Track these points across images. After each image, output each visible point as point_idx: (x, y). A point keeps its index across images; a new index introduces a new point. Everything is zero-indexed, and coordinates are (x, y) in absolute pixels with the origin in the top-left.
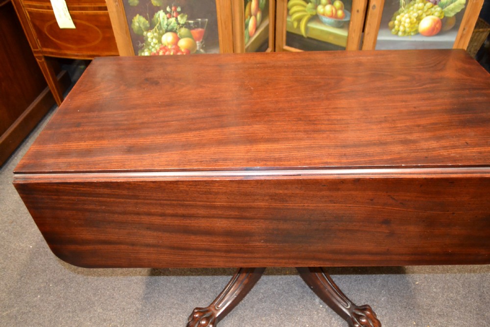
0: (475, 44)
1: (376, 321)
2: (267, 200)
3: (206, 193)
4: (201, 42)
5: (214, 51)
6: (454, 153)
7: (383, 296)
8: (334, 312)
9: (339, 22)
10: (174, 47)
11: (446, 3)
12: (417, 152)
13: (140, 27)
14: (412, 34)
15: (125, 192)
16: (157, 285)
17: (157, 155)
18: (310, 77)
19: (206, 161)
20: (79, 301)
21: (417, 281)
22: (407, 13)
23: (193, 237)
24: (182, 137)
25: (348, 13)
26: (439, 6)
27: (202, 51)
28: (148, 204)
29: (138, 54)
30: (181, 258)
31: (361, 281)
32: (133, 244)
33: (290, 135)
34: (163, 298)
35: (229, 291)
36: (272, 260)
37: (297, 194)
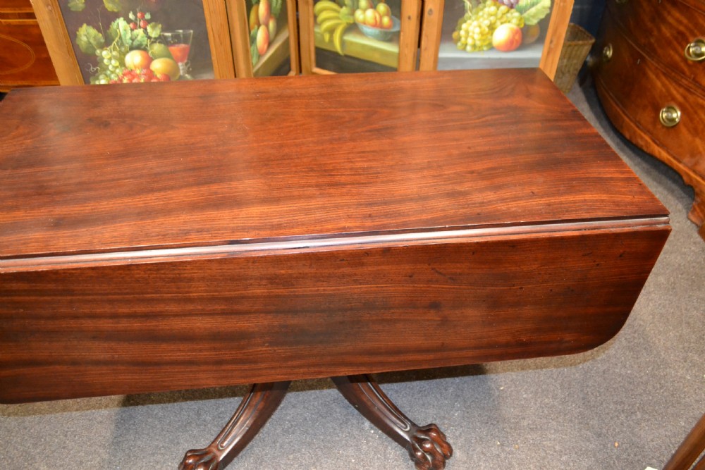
0: (575, 61)
1: (445, 445)
2: (265, 285)
3: (174, 280)
4: (186, 64)
5: (207, 76)
6: (515, 207)
7: (457, 411)
8: (390, 439)
9: (386, 34)
10: (145, 71)
12: (466, 208)
13: (89, 43)
14: (485, 49)
15: (51, 286)
16: (132, 422)
17: (98, 228)
18: (330, 110)
19: (172, 234)
20: (10, 457)
21: (501, 386)
22: (475, 20)
23: (164, 346)
24: (139, 201)
25: (397, 20)
26: (517, 11)
27: (188, 76)
28: (90, 301)
29: (89, 83)
30: (151, 378)
31: (426, 393)
32: (74, 363)
33: (295, 192)
34: (142, 441)
35: (237, 422)
36: (284, 371)
37: (307, 274)
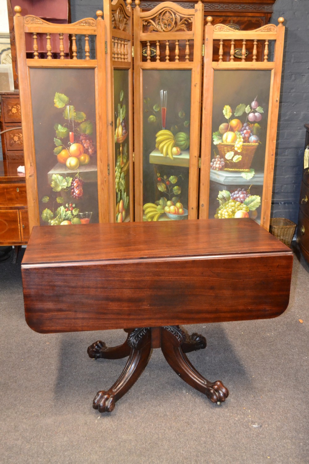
2: (151, 275)
3: (120, 272)
9: (181, 217)
11: (249, 202)
13: (47, 217)
21: (253, 376)
22: (225, 209)
26: (245, 204)
37: (166, 271)
